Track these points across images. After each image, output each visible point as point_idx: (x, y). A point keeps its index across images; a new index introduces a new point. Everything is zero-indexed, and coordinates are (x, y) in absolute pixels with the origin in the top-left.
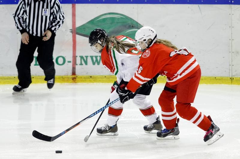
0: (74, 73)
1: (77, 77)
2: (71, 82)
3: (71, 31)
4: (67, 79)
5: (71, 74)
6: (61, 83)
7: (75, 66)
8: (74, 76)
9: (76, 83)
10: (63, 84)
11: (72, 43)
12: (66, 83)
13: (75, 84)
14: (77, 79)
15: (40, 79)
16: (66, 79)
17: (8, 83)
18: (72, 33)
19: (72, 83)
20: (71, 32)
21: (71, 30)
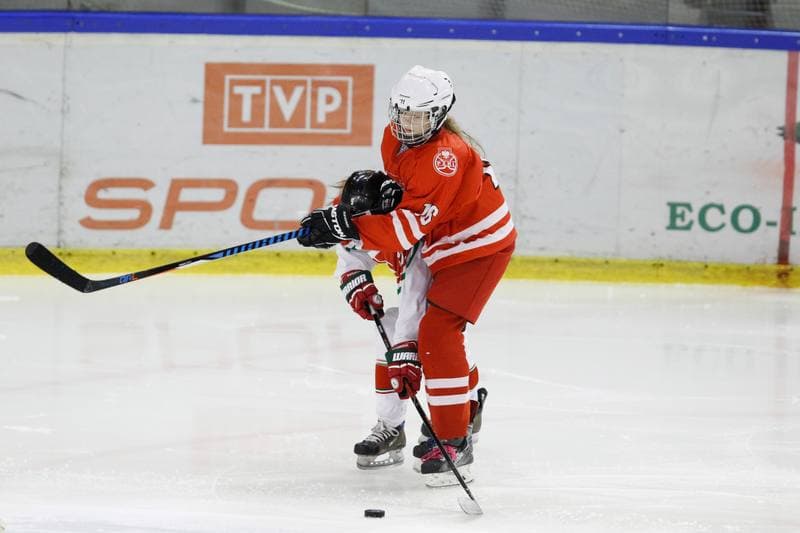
0: (783, 258)
1: (792, 270)
2: (771, 286)
3: (780, 132)
4: (763, 275)
5: (776, 261)
6: (745, 285)
7: (789, 239)
8: (782, 267)
9: (788, 287)
10: (749, 288)
11: (782, 169)
12: (757, 288)
13: (784, 290)
14: (793, 277)
15: (679, 269)
16: (759, 275)
17: (587, 279)
18: (785, 138)
19: (775, 289)
20: (782, 135)
21: (780, 128)
